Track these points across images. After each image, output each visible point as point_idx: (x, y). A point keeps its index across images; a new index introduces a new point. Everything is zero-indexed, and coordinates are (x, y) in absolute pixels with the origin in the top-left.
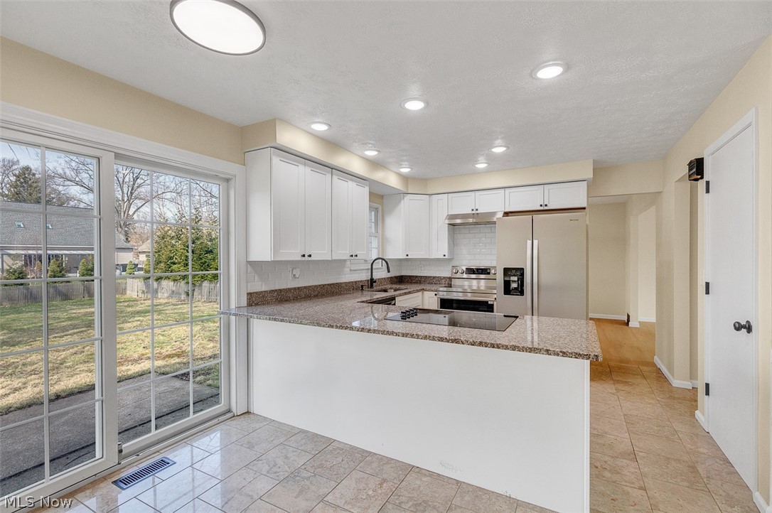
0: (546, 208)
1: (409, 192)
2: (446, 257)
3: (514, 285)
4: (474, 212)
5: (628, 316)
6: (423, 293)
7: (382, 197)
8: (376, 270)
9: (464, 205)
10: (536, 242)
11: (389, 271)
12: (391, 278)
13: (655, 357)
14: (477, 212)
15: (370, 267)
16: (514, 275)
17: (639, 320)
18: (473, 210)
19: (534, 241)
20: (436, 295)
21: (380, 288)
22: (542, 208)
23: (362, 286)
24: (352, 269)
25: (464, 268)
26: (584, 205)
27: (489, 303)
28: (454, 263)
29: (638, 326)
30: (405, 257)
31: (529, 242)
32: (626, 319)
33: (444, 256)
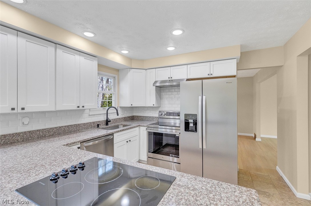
0: (211, 76)
1: (132, 67)
2: (155, 106)
3: (191, 125)
4: (170, 79)
5: (255, 134)
6: (140, 128)
7: (118, 70)
8: (110, 114)
9: (164, 75)
10: (204, 97)
11: (118, 115)
12: (125, 117)
13: (277, 167)
14: (172, 79)
15: (106, 112)
16: (191, 119)
17: (261, 136)
18: (169, 78)
19: (203, 96)
20: (146, 129)
21: (113, 125)
22: (209, 76)
23: (98, 125)
24: (90, 114)
25: (166, 112)
26: (235, 74)
27: (177, 135)
28: (160, 109)
29: (261, 141)
30: (130, 106)
31: (200, 98)
32: (253, 136)
33: (154, 105)
